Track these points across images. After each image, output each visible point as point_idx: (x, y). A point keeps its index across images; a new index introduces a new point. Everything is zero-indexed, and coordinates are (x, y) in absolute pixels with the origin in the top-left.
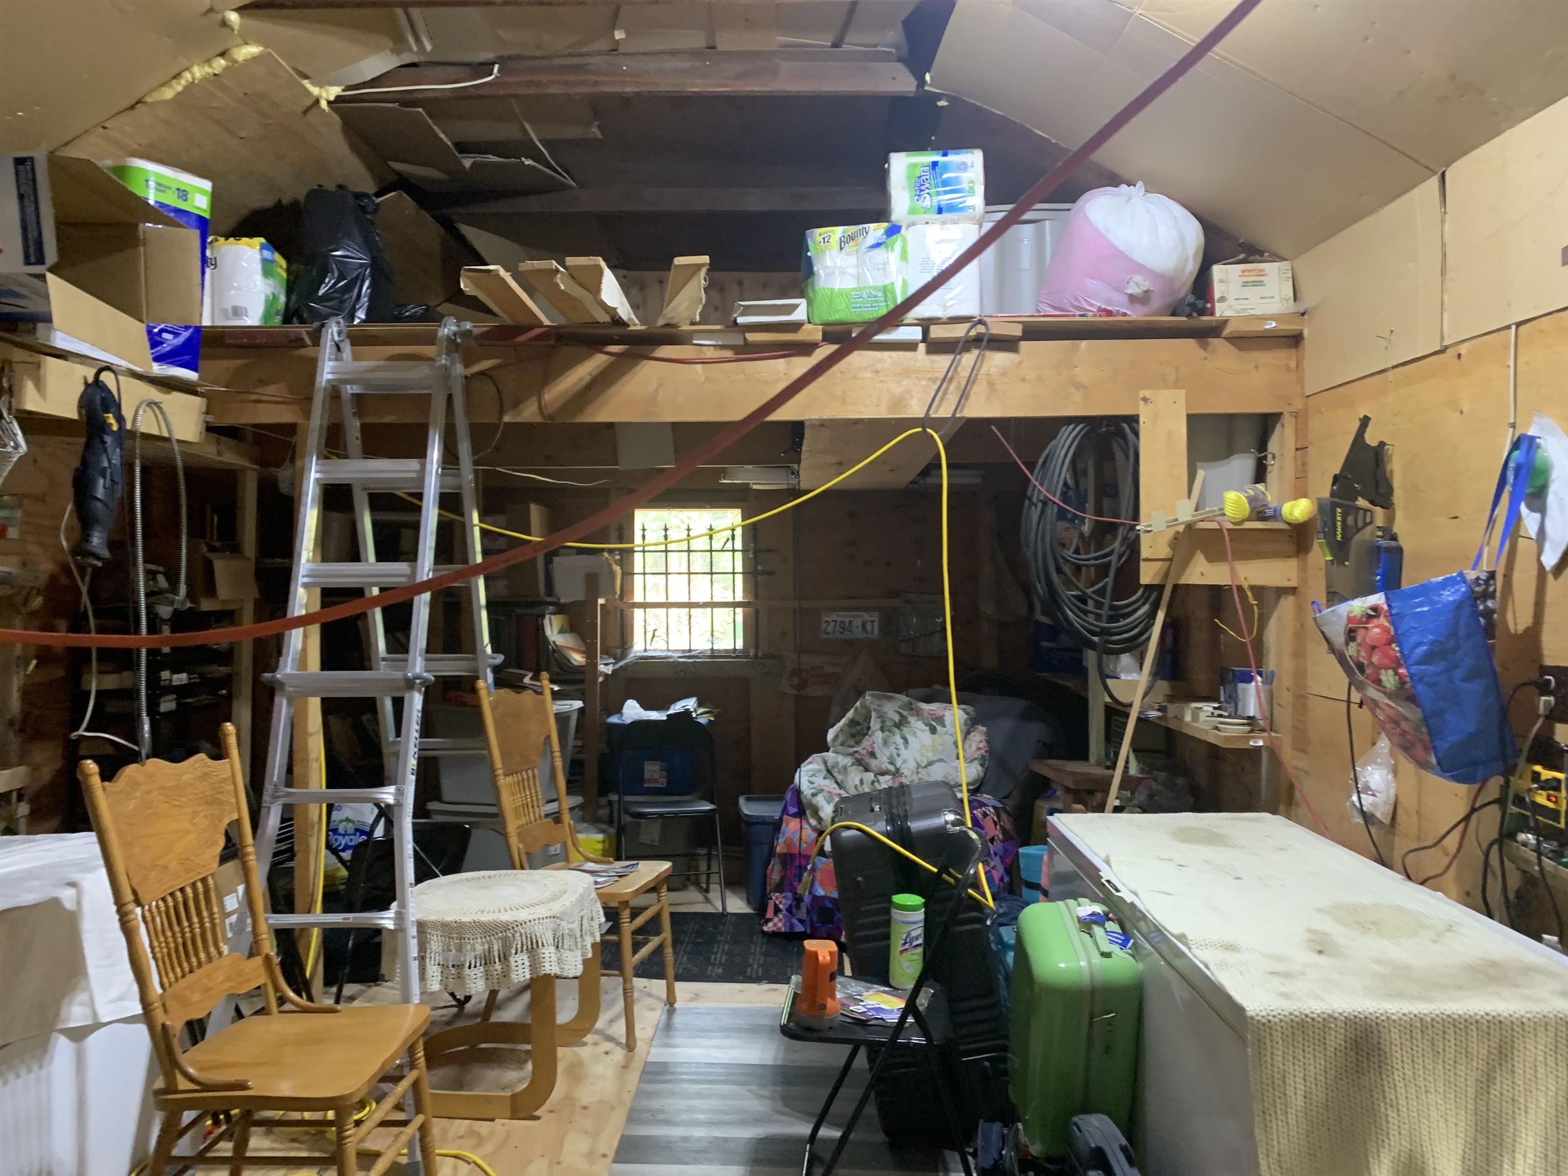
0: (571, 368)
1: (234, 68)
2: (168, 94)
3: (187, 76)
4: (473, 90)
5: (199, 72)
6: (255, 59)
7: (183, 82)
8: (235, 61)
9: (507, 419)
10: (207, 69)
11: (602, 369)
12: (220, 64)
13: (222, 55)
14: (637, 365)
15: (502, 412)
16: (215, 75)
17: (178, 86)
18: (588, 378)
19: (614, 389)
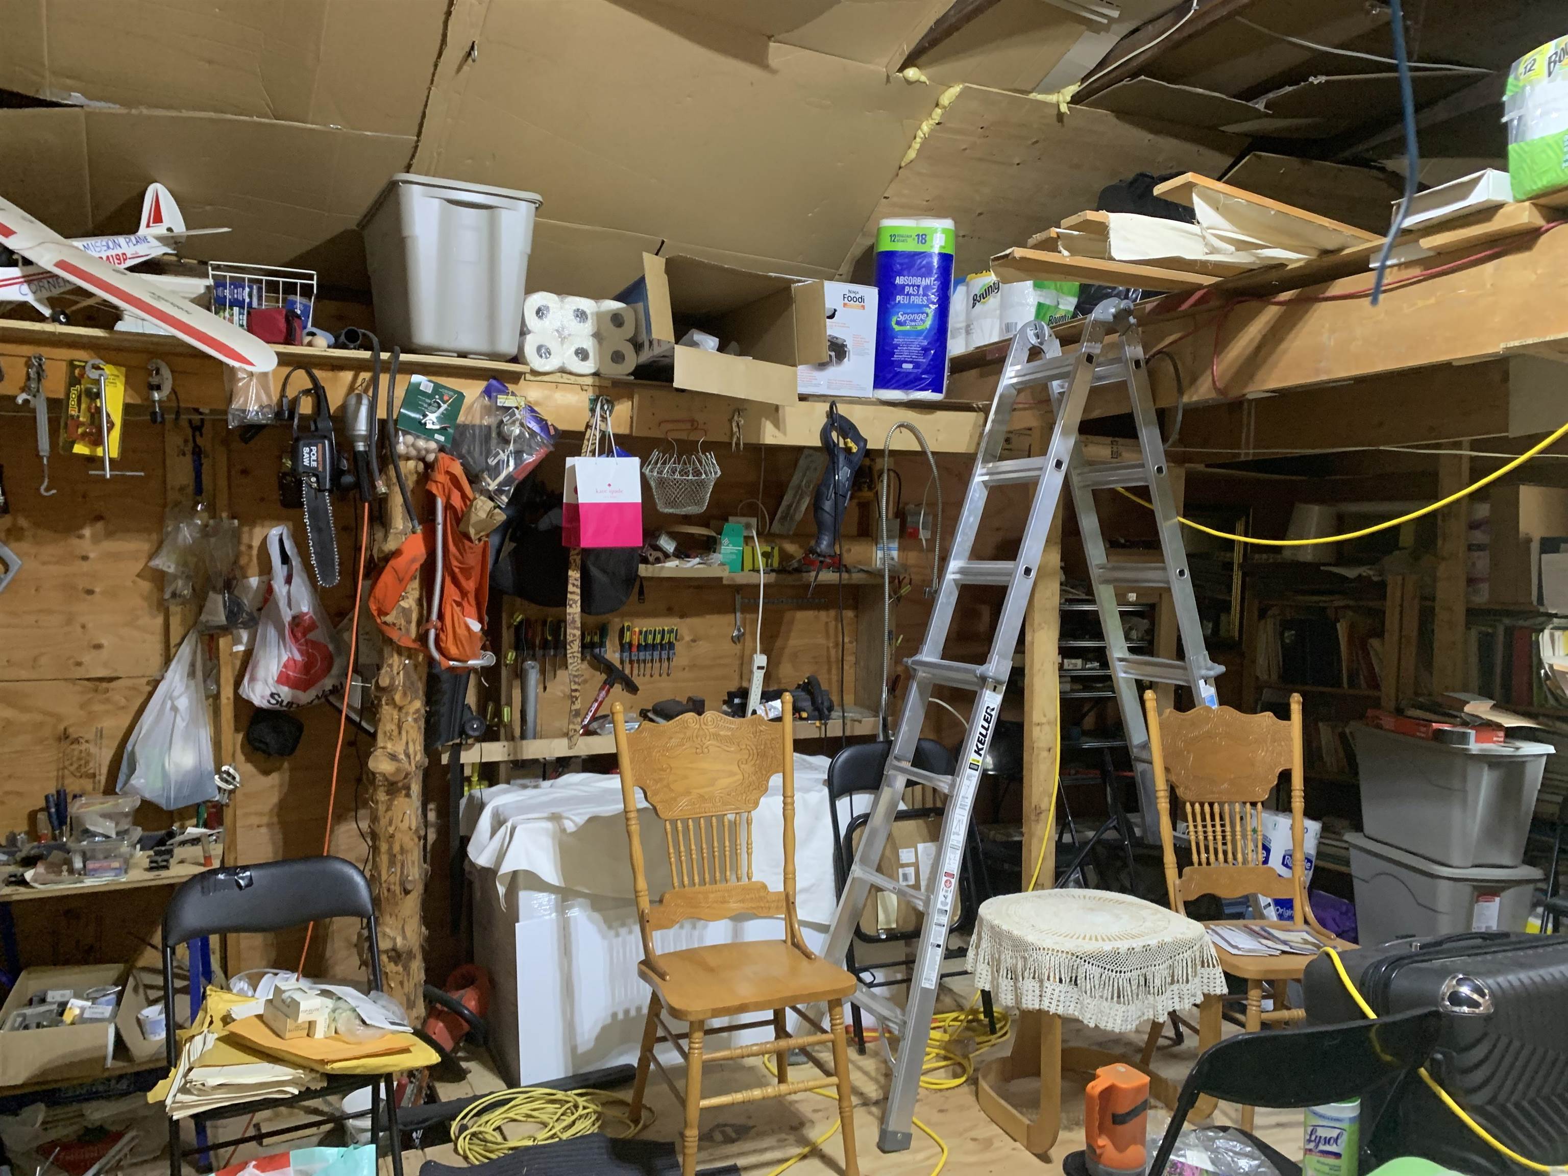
0: (1242, 329)
1: (949, 111)
2: (912, 154)
3: (920, 134)
4: (1176, 36)
5: (925, 127)
6: (960, 96)
7: (918, 140)
8: (945, 107)
9: (1186, 399)
10: (931, 122)
11: (1272, 323)
12: (938, 112)
13: (937, 105)
14: (1307, 312)
15: (1181, 391)
16: (938, 124)
17: (916, 145)
18: (1259, 337)
19: (1283, 346)
